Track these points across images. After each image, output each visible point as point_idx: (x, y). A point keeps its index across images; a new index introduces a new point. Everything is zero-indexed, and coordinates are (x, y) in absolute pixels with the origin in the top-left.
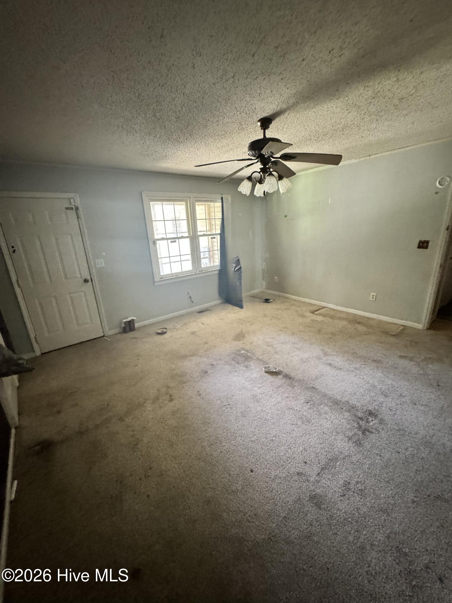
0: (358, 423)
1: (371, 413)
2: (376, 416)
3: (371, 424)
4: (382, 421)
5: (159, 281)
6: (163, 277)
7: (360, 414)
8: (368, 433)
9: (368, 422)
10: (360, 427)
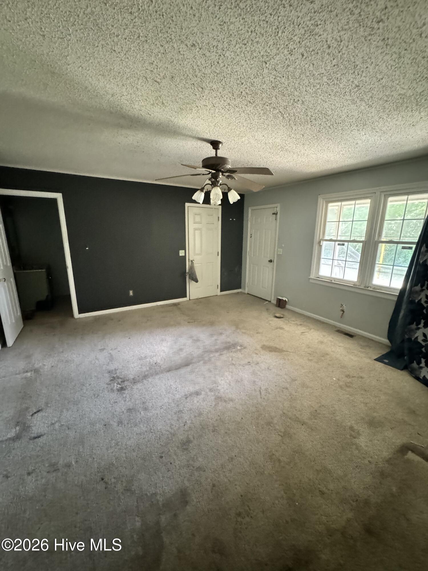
0: (121, 378)
1: (122, 389)
2: (118, 390)
3: (116, 384)
4: (112, 390)
5: (314, 279)
6: (320, 277)
7: (126, 383)
8: (111, 379)
9: (118, 384)
10: (118, 378)
